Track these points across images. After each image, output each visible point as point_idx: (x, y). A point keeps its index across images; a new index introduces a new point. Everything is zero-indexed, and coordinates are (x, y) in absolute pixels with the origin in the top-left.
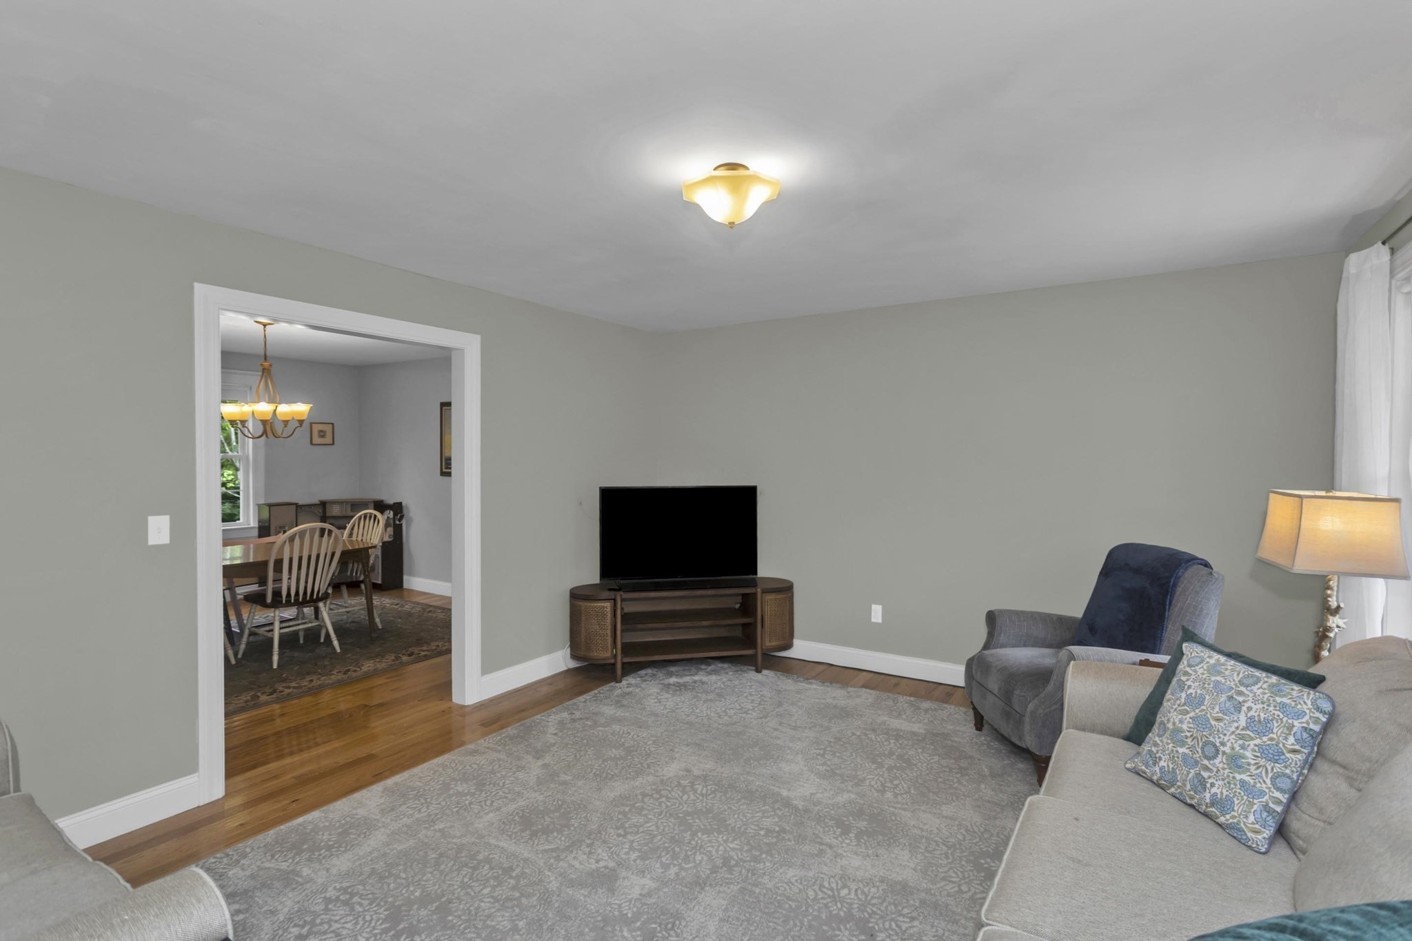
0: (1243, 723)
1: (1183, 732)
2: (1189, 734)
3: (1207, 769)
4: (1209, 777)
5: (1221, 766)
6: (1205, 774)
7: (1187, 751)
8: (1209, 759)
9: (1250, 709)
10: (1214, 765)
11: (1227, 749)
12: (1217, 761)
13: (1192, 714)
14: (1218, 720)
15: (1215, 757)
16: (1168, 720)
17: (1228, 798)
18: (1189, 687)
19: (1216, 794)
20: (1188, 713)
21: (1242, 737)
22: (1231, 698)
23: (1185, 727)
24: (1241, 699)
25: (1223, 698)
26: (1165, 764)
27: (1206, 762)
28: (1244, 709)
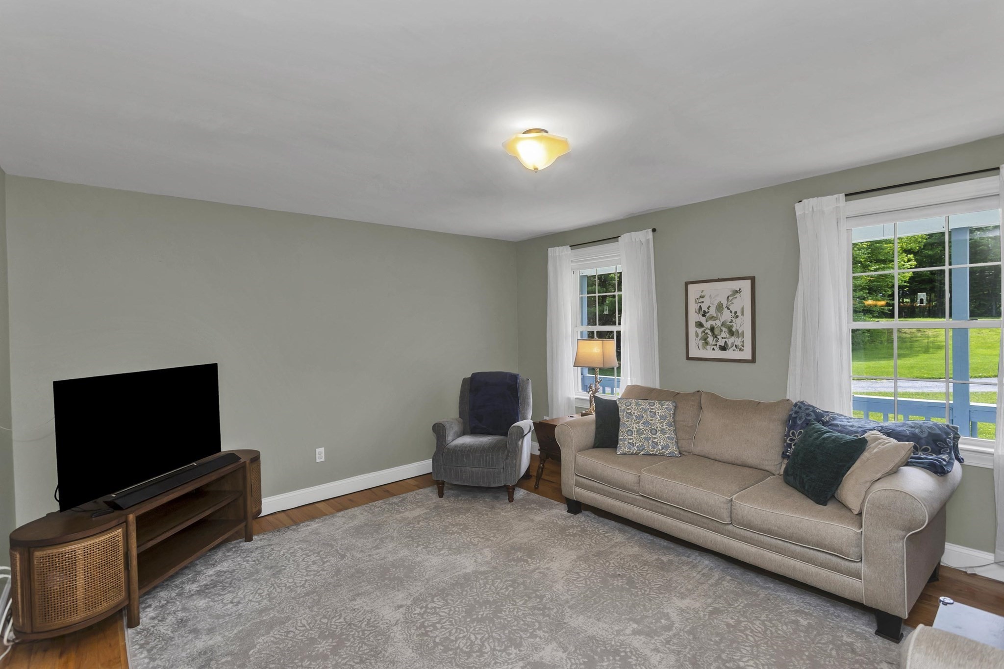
0: (659, 418)
1: (641, 429)
2: (643, 430)
3: (655, 438)
4: (658, 441)
5: (659, 435)
6: (656, 440)
7: (645, 436)
8: (655, 435)
9: (658, 413)
10: (657, 436)
11: (659, 429)
12: (658, 434)
13: (642, 422)
14: (652, 420)
15: (656, 433)
16: (633, 428)
17: (667, 444)
18: (634, 413)
19: (662, 445)
20: (640, 422)
21: (661, 423)
22: (651, 412)
23: (641, 427)
24: (654, 411)
25: (649, 413)
26: (638, 444)
27: (654, 436)
28: (657, 413)
